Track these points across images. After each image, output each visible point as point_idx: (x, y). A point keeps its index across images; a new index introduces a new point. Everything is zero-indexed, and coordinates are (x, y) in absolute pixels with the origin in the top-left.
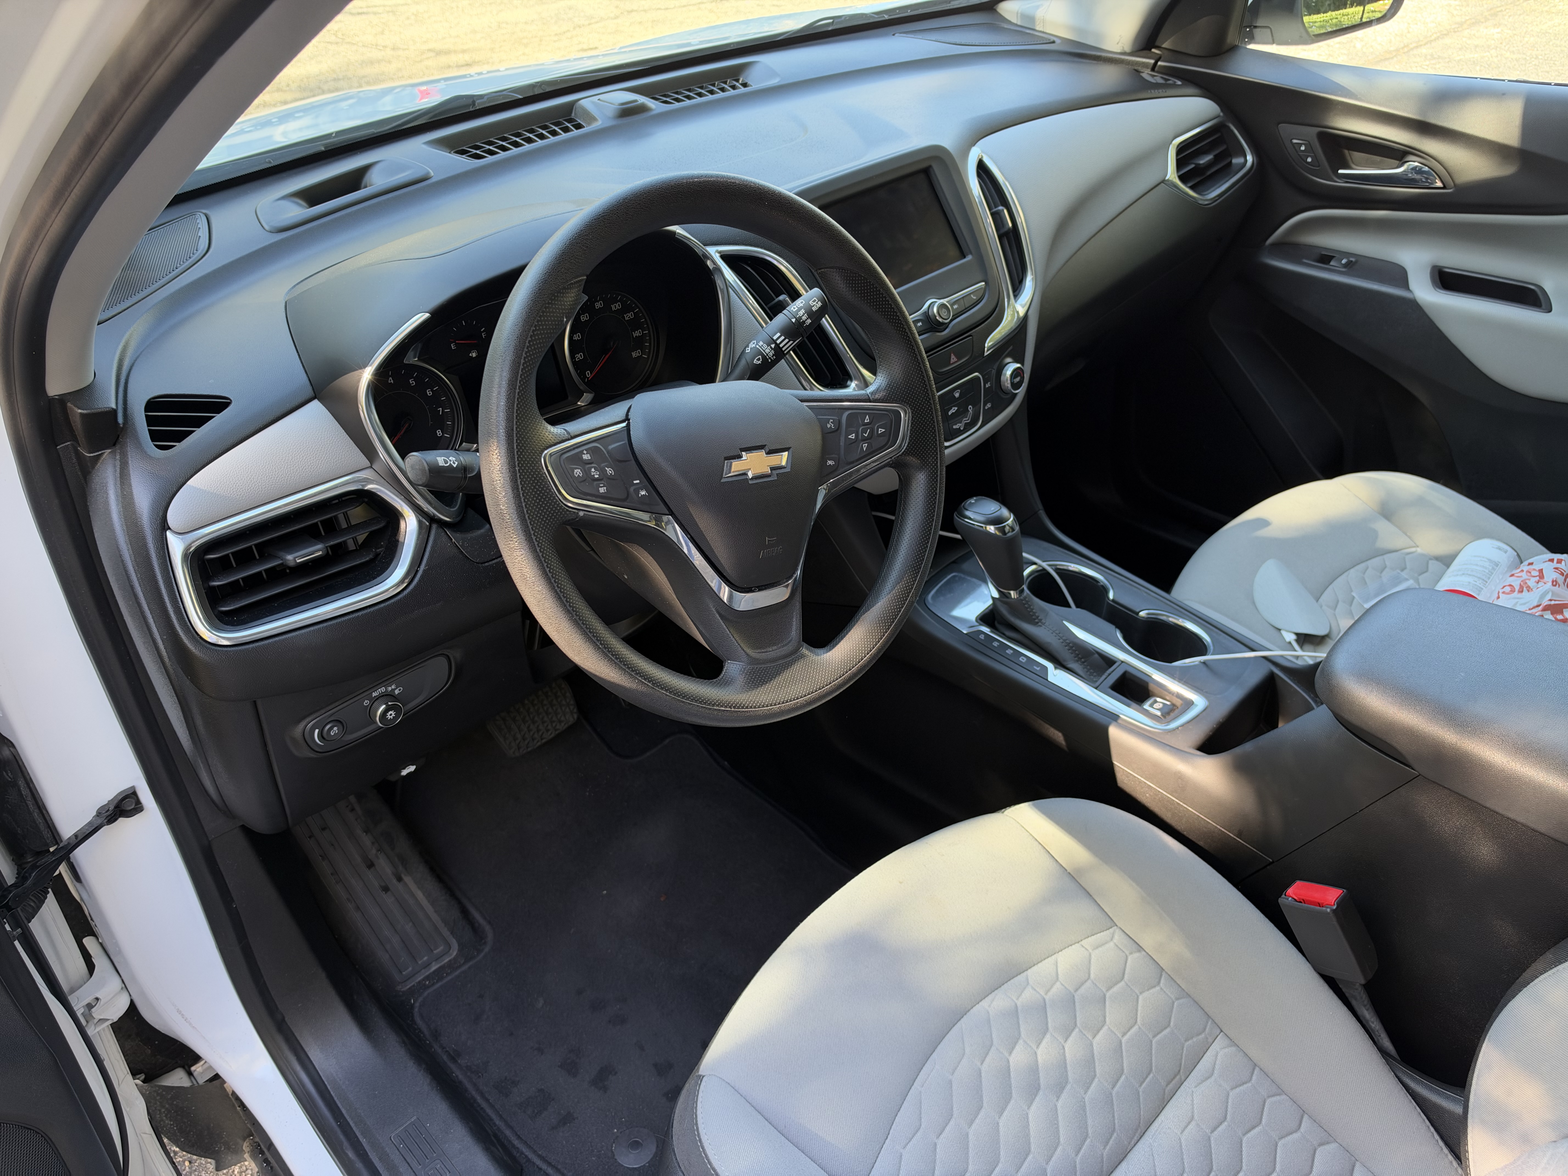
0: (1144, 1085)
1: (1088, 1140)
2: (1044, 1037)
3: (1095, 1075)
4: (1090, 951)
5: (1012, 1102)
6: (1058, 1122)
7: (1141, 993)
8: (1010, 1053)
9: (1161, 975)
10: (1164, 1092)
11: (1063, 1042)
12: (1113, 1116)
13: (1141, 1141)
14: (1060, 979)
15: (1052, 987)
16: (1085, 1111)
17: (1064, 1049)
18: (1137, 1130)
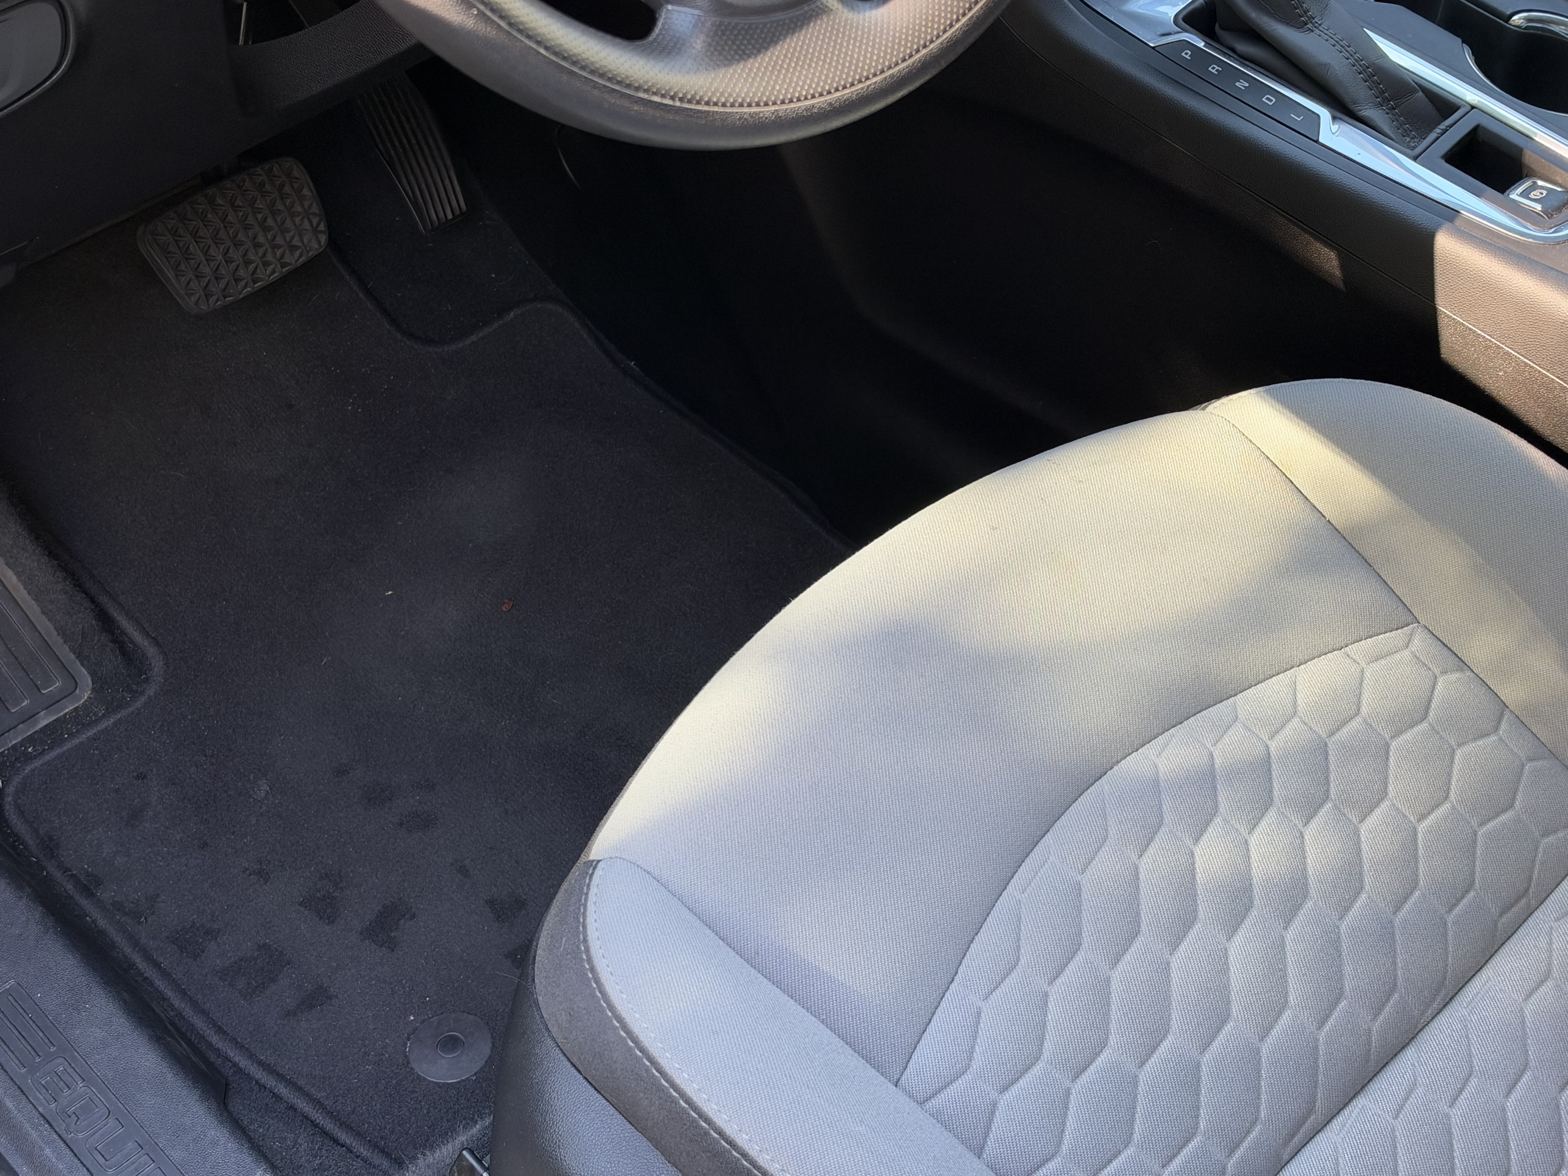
0: (1457, 910)
1: (1343, 1003)
2: (1263, 815)
3: (1362, 888)
4: (1363, 664)
5: (1197, 927)
6: (1285, 966)
7: (1459, 745)
8: (1197, 840)
9: (1502, 715)
10: (1496, 925)
11: (1300, 826)
12: (1394, 963)
13: (1446, 1012)
14: (1300, 713)
15: (1283, 726)
16: (1338, 950)
17: (1303, 837)
18: (1438, 991)
